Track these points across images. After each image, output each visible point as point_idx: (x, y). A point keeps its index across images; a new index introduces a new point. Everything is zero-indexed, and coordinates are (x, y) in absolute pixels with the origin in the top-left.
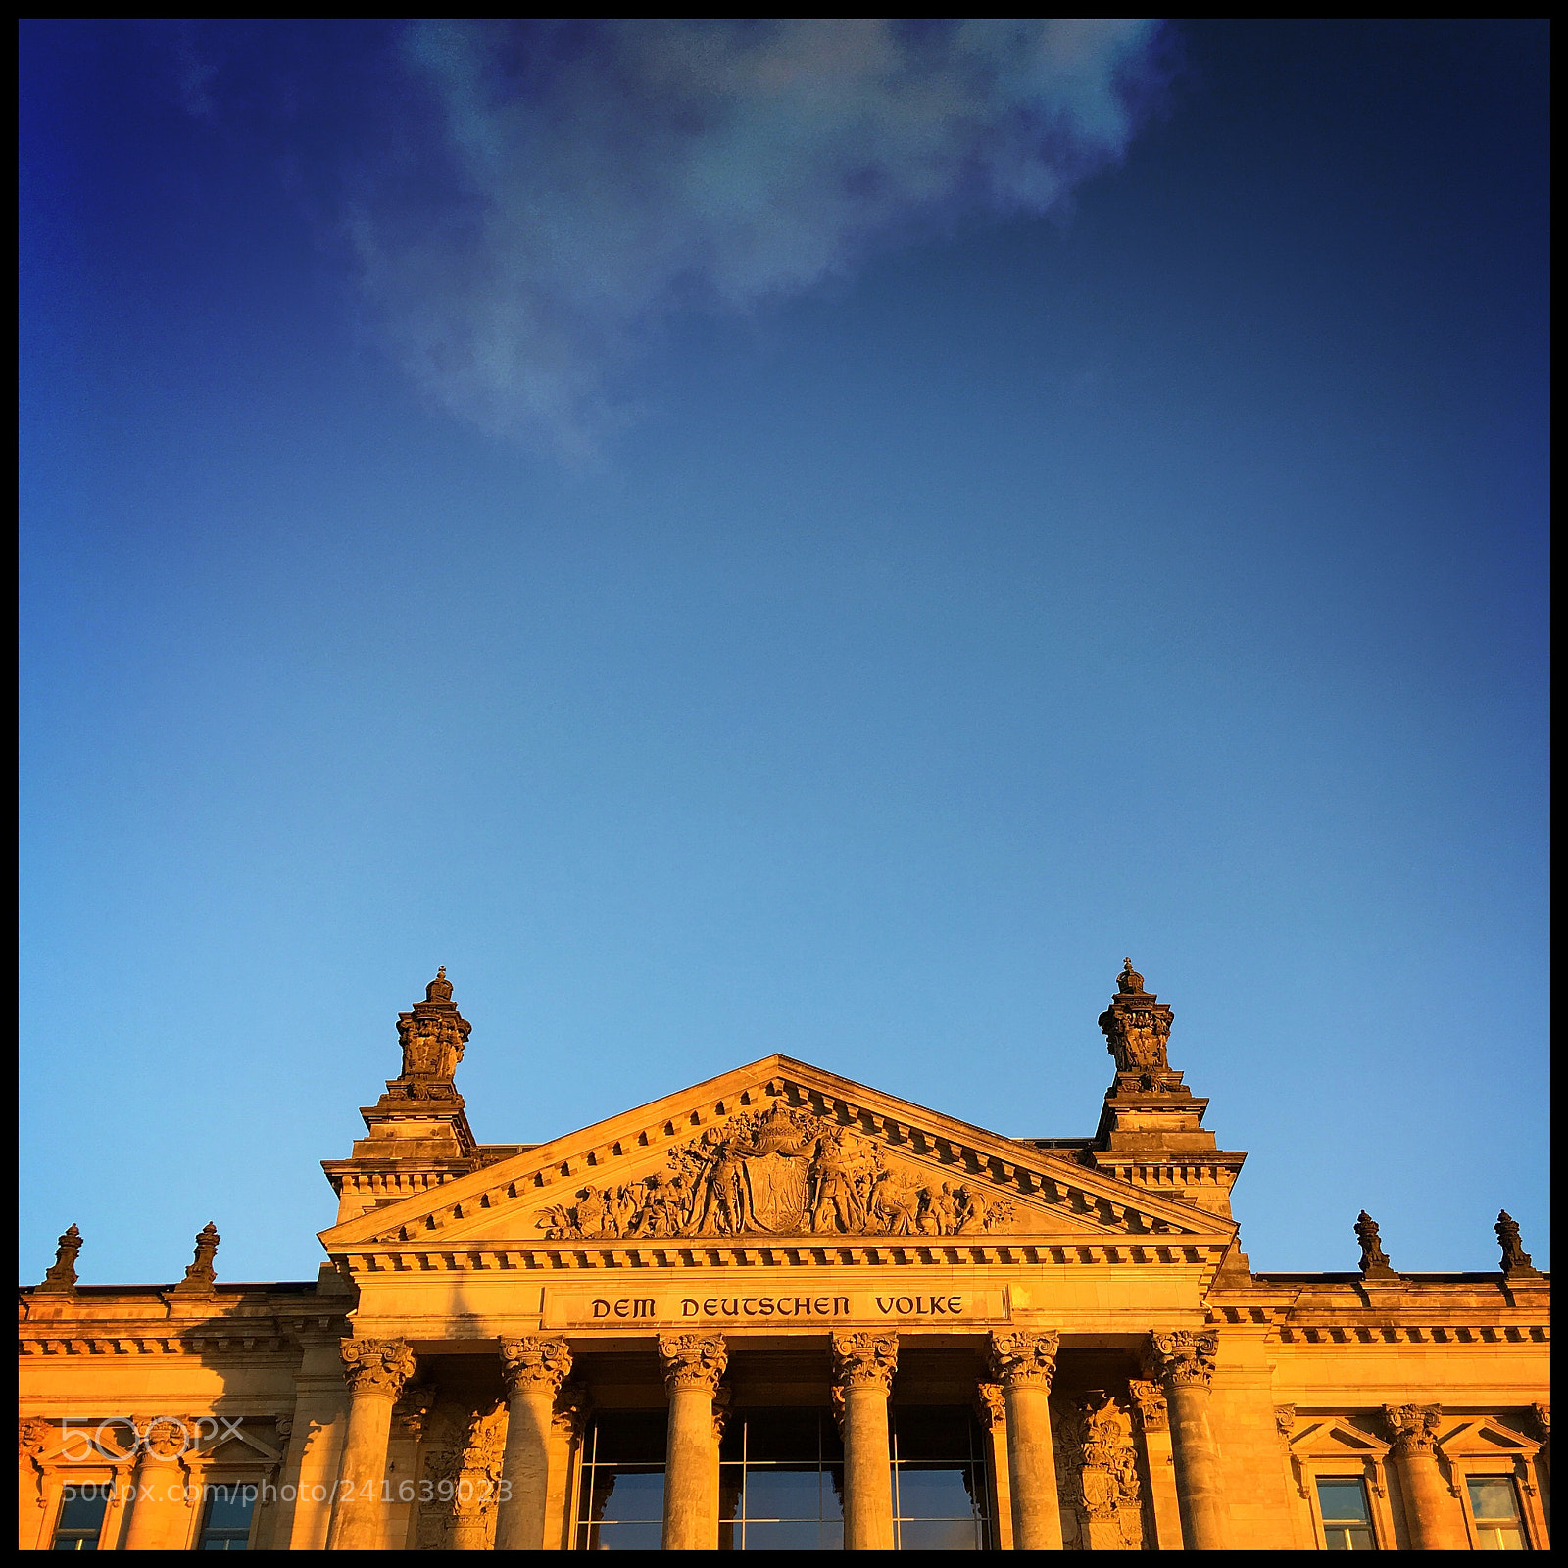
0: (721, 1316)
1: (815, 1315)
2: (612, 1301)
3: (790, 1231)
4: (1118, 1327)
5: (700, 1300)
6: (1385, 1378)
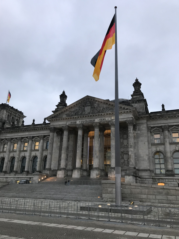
0: (83, 123)
1: (91, 122)
2: (72, 122)
3: (89, 113)
4: (123, 120)
5: (80, 121)
6: (162, 123)
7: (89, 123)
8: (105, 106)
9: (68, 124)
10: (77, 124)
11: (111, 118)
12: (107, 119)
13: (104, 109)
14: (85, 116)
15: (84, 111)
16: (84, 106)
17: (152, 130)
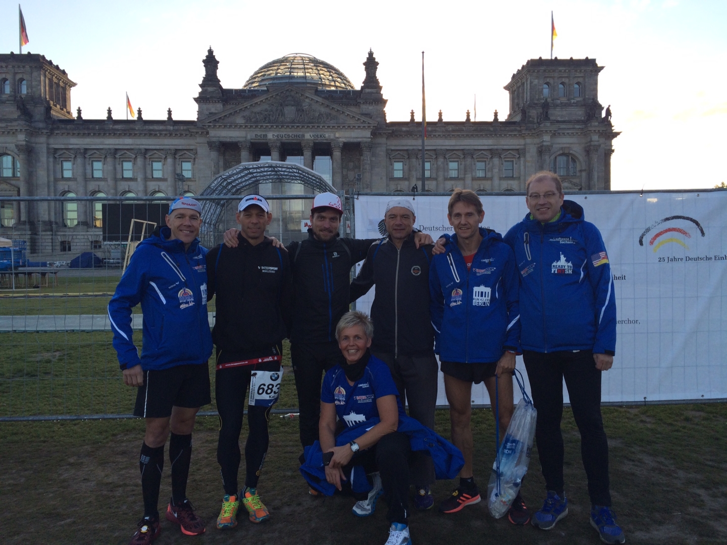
0: (280, 138)
1: (298, 138)
2: (259, 134)
3: (293, 122)
4: (355, 140)
5: (276, 135)
6: (409, 144)
7: (293, 140)
8: (323, 110)
9: (249, 137)
10: (270, 139)
11: (335, 135)
12: (327, 136)
13: (322, 115)
14: (285, 127)
15: (283, 115)
16: (281, 105)
17: (393, 156)
